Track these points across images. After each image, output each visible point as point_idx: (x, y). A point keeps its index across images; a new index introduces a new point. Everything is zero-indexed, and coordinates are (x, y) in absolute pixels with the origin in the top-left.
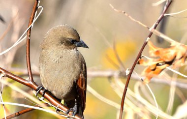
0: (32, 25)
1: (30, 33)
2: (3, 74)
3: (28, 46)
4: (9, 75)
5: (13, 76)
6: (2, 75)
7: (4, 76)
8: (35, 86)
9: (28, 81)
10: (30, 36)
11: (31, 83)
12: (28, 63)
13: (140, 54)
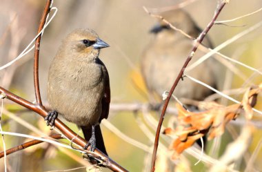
0: (42, 31)
1: (39, 42)
2: (3, 94)
3: (36, 59)
4: (10, 96)
5: (15, 98)
6: (2, 96)
7: (4, 98)
8: (44, 111)
9: (35, 105)
10: (39, 45)
11: (39, 107)
12: (36, 81)
13: (182, 73)
